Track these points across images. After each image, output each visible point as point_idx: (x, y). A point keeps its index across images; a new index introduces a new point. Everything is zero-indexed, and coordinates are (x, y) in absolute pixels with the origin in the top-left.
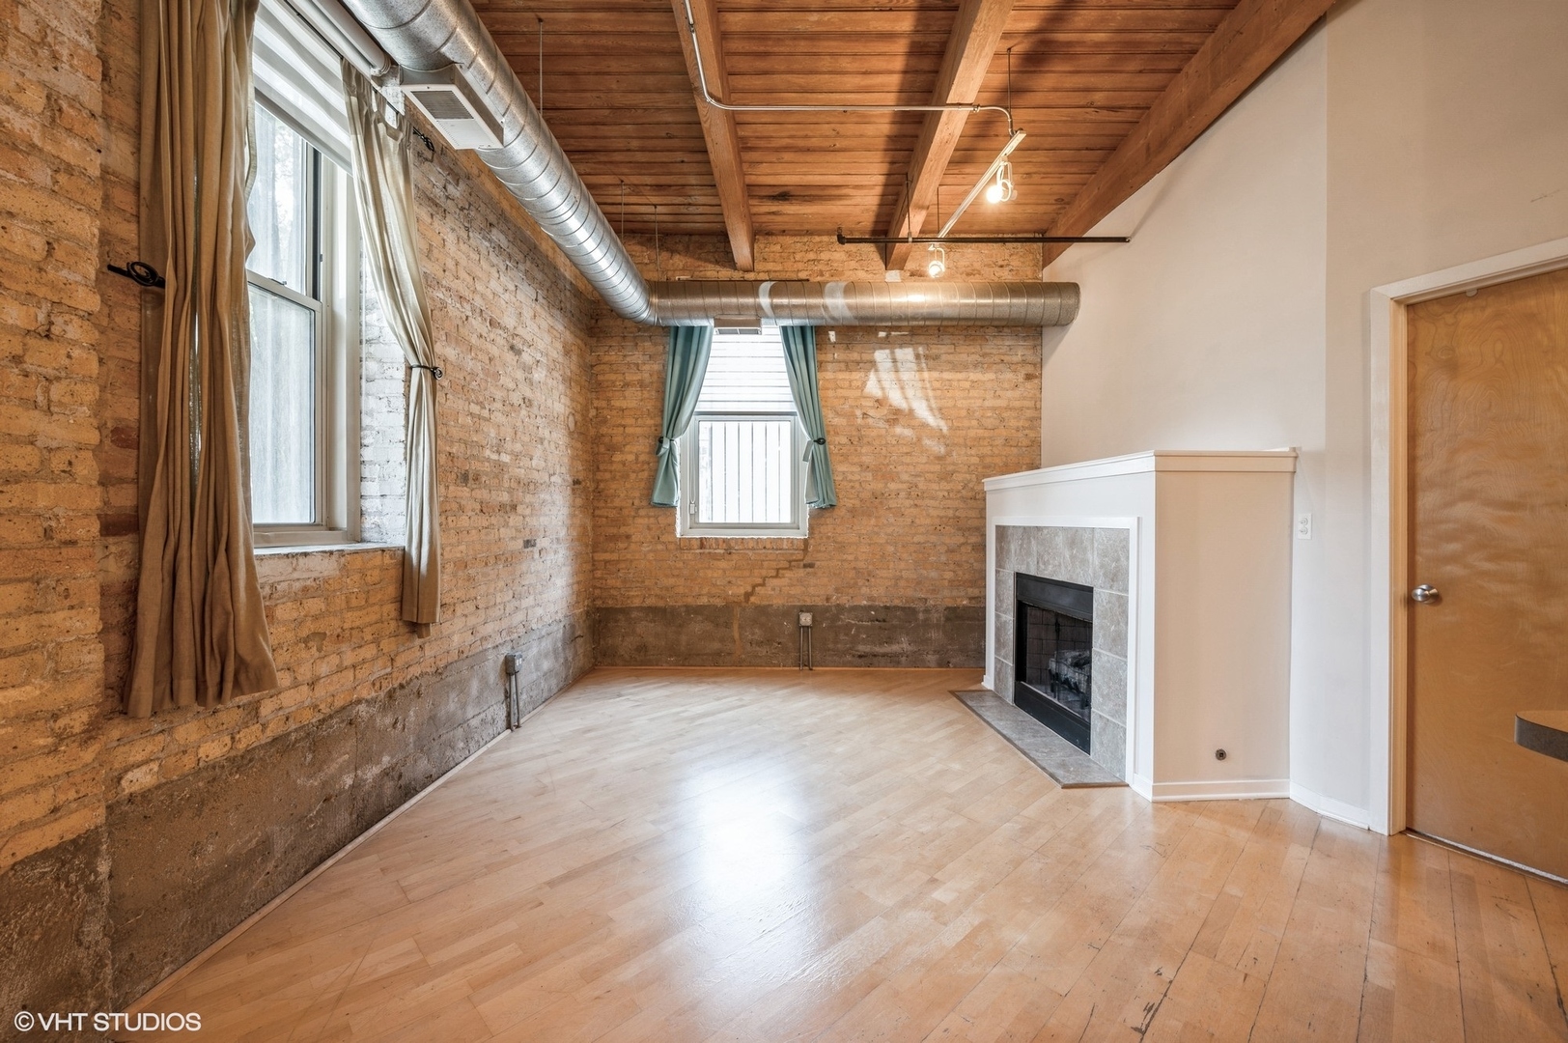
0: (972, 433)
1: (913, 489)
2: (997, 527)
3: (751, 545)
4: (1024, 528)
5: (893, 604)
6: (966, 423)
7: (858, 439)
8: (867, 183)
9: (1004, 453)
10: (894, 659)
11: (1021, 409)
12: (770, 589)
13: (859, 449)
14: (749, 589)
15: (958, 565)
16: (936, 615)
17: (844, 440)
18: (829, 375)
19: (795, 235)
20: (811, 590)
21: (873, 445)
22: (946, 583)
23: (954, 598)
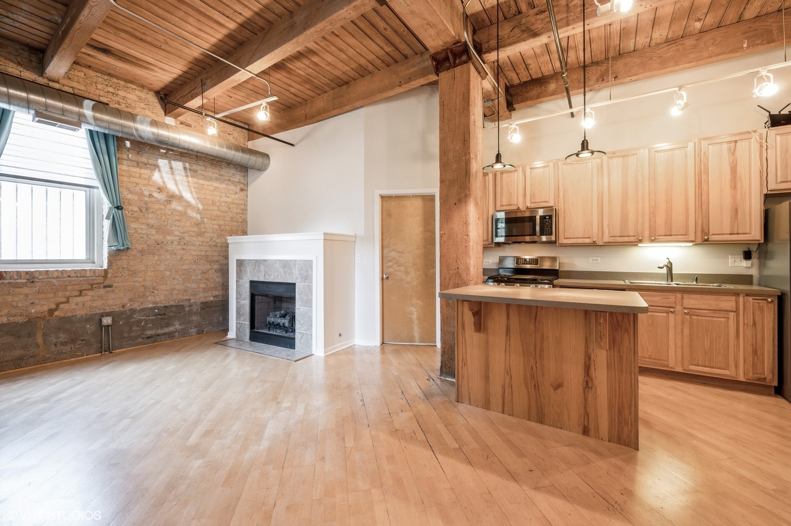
0: (215, 213)
1: (182, 240)
2: (237, 260)
3: (55, 275)
4: (256, 260)
5: (170, 304)
6: (211, 208)
7: (145, 209)
8: (169, 70)
9: (231, 224)
10: (170, 335)
11: (238, 204)
12: (74, 304)
13: (146, 215)
14: (53, 306)
15: (208, 280)
16: (195, 307)
17: (135, 209)
18: (124, 167)
19: (98, 72)
20: (110, 302)
21: (156, 214)
22: (201, 290)
23: (205, 297)
